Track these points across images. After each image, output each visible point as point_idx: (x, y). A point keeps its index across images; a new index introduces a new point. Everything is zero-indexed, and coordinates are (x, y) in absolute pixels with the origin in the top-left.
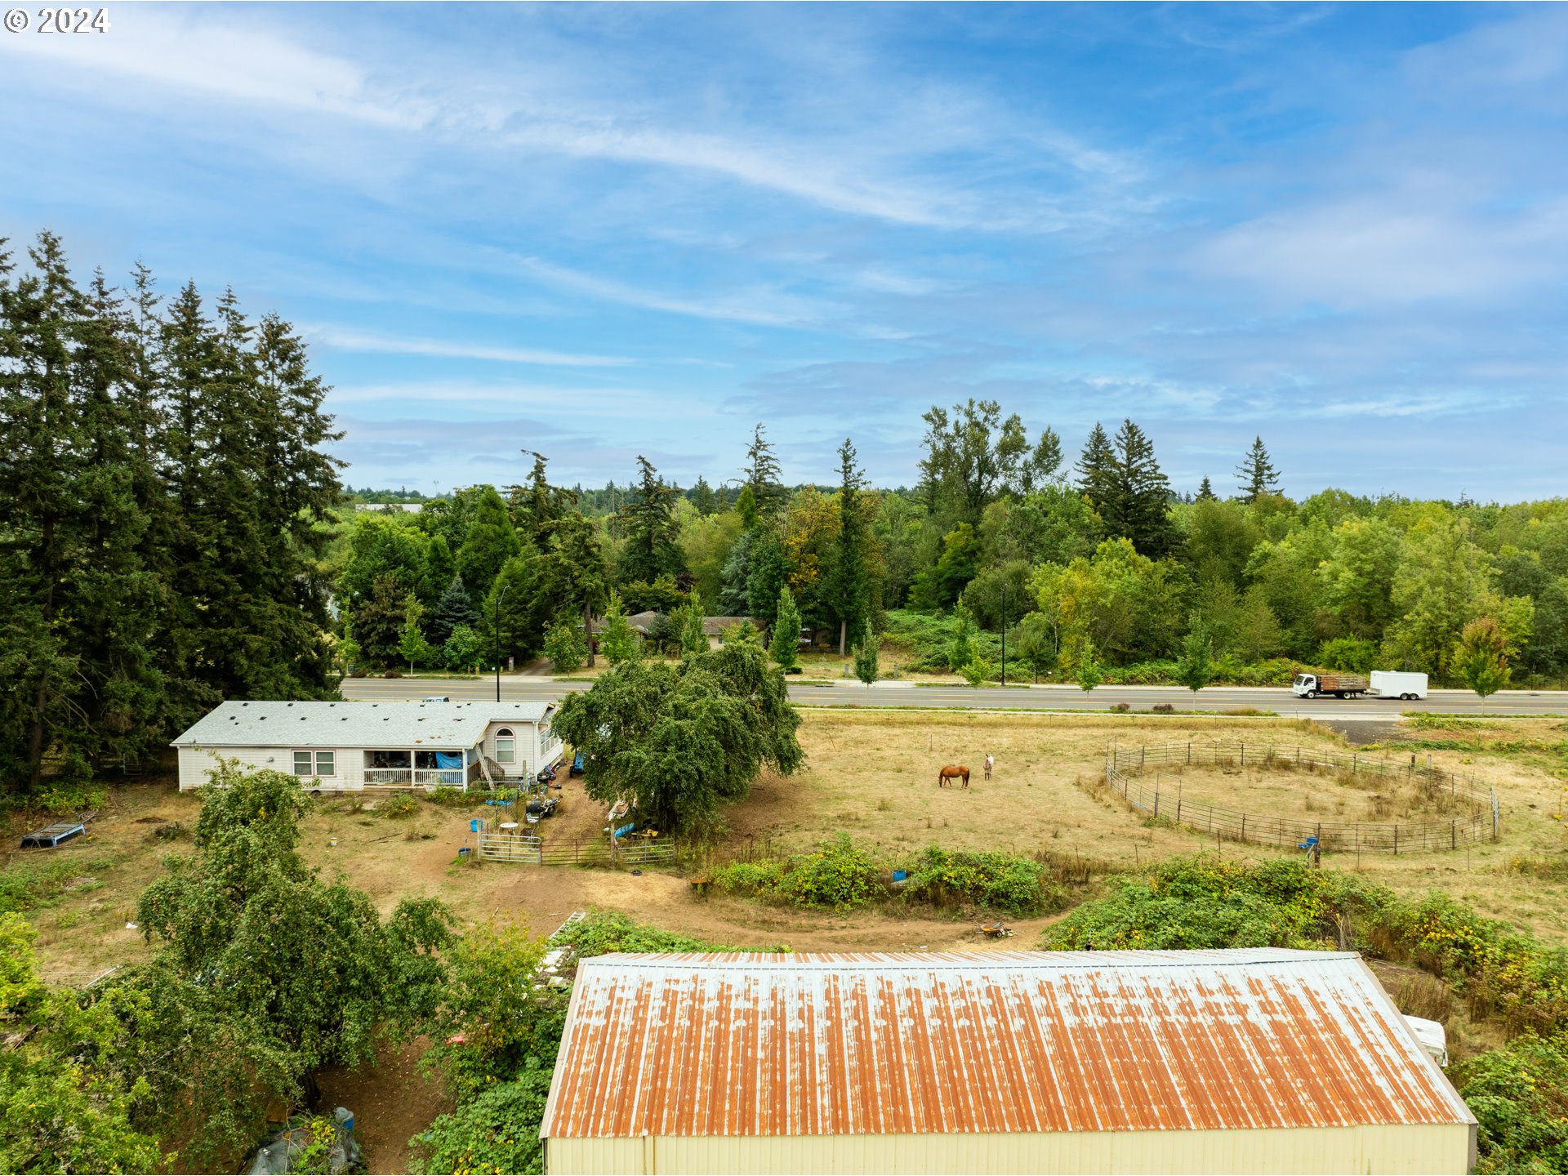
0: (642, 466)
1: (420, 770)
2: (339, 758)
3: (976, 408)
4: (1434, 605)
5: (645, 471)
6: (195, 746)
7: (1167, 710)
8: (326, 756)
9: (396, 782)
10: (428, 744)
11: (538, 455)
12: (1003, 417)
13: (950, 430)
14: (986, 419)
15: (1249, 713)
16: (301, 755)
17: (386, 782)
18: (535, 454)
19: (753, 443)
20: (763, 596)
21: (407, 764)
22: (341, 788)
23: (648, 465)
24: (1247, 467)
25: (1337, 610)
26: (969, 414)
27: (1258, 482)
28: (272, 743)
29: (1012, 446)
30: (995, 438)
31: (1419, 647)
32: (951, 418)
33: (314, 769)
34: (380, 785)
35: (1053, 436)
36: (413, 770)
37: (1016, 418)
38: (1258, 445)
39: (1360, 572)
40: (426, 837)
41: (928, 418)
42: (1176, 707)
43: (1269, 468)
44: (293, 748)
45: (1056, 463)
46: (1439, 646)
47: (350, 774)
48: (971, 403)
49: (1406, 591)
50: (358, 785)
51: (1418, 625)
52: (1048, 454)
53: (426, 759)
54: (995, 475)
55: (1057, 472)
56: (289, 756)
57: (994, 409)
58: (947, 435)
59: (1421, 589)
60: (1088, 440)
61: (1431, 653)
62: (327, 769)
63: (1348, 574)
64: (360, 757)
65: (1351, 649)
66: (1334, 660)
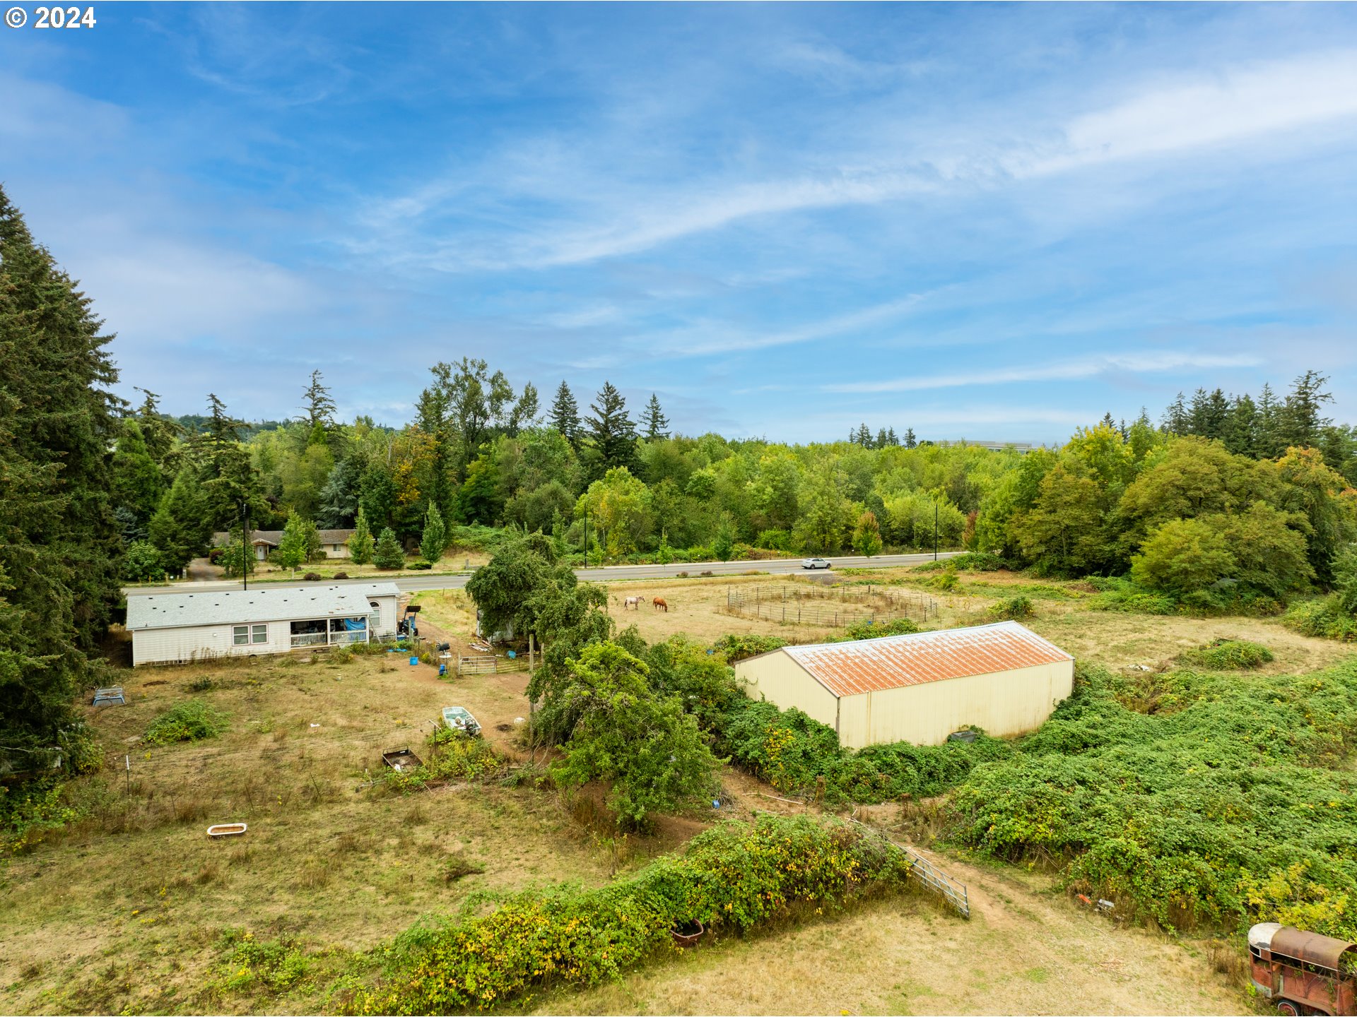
0: (211, 403)
1: (334, 633)
2: (271, 629)
3: (469, 364)
4: (823, 507)
5: (214, 407)
6: (146, 629)
7: (709, 574)
8: (260, 630)
9: (312, 643)
10: (339, 614)
11: (148, 392)
12: (490, 374)
13: (451, 381)
14: (478, 374)
15: (755, 574)
16: (240, 631)
17: (307, 643)
18: (145, 391)
19: (311, 385)
20: (376, 511)
21: (325, 629)
22: (274, 651)
23: (217, 401)
24: (646, 415)
25: (763, 512)
26: (465, 369)
27: (654, 426)
28: (217, 621)
29: (501, 395)
30: (486, 390)
31: (815, 533)
32: (453, 373)
33: (250, 639)
34: (302, 646)
35: (533, 389)
36: (329, 633)
37: (500, 374)
38: (654, 400)
39: (775, 487)
40: (393, 670)
41: (434, 371)
42: (714, 573)
43: (662, 417)
44: (232, 624)
45: (534, 411)
46: (824, 532)
47: (279, 640)
48: (465, 360)
49: (807, 499)
50: (286, 647)
51: (815, 521)
52: (529, 403)
53: (338, 624)
54: (486, 417)
55: (536, 417)
56: (229, 633)
57: (483, 367)
58: (449, 385)
59: (814, 498)
60: (557, 393)
61: (822, 536)
62: (262, 638)
63: (769, 490)
64: (288, 626)
65: (776, 536)
66: (768, 543)
